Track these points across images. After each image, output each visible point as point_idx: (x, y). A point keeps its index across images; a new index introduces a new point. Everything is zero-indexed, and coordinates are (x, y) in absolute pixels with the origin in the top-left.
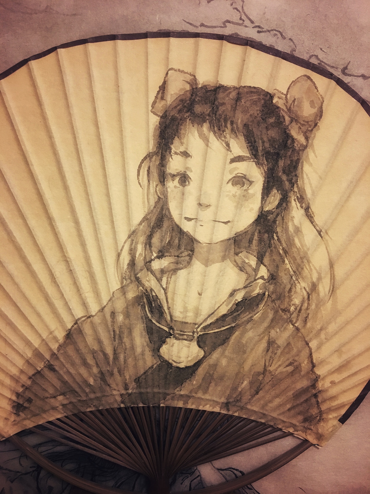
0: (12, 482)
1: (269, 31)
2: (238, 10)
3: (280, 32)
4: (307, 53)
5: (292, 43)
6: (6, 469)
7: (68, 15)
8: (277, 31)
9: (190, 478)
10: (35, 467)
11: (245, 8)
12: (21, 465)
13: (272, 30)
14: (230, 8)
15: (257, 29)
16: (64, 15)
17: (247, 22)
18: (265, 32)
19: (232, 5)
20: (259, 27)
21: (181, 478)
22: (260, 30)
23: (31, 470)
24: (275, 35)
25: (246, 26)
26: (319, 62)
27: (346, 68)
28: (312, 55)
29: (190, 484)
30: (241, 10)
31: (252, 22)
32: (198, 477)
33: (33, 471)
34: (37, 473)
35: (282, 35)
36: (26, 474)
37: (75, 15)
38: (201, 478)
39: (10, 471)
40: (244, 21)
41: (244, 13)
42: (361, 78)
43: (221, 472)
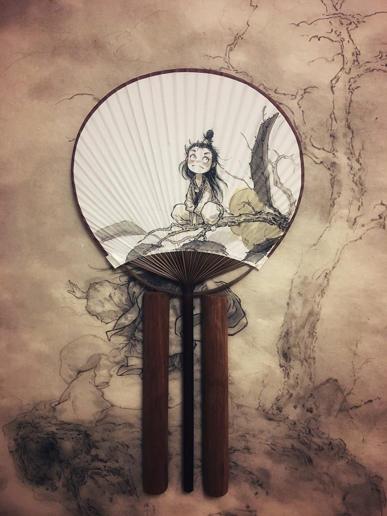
0: (115, 290)
1: (241, 72)
2: (227, 63)
3: (246, 73)
4: (259, 83)
5: (251, 78)
6: (113, 283)
7: (147, 63)
8: (245, 72)
9: (202, 287)
10: (127, 282)
11: (230, 61)
12: (120, 281)
13: (243, 72)
14: (223, 61)
15: (235, 72)
16: (146, 63)
17: (231, 68)
18: (239, 73)
19: (224, 60)
20: (236, 70)
21: (197, 287)
22: (237, 72)
23: (125, 283)
24: (244, 74)
25: (231, 70)
26: (264, 87)
27: (276, 90)
28: (261, 84)
29: (202, 290)
30: (228, 62)
31: (233, 68)
32: (205, 286)
33: (126, 284)
34: (128, 284)
35: (247, 74)
36: (122, 285)
37: (151, 63)
38: (207, 286)
39: (115, 284)
40: (229, 67)
41: (230, 64)
42: (283, 95)
43: (217, 283)
